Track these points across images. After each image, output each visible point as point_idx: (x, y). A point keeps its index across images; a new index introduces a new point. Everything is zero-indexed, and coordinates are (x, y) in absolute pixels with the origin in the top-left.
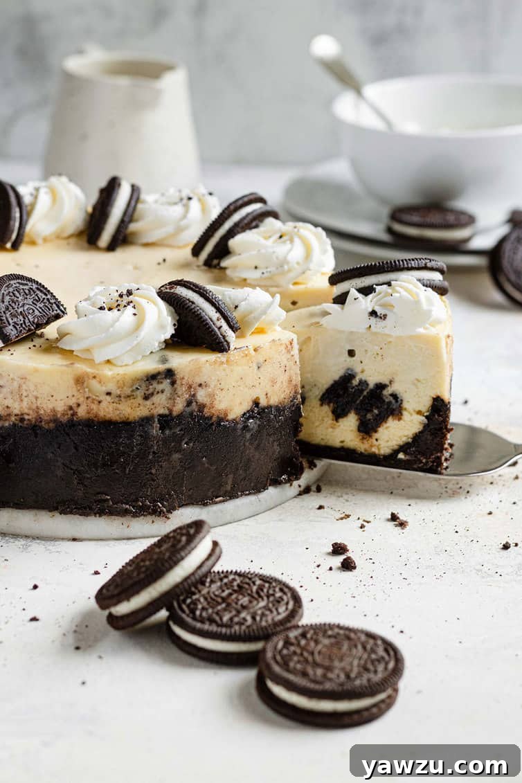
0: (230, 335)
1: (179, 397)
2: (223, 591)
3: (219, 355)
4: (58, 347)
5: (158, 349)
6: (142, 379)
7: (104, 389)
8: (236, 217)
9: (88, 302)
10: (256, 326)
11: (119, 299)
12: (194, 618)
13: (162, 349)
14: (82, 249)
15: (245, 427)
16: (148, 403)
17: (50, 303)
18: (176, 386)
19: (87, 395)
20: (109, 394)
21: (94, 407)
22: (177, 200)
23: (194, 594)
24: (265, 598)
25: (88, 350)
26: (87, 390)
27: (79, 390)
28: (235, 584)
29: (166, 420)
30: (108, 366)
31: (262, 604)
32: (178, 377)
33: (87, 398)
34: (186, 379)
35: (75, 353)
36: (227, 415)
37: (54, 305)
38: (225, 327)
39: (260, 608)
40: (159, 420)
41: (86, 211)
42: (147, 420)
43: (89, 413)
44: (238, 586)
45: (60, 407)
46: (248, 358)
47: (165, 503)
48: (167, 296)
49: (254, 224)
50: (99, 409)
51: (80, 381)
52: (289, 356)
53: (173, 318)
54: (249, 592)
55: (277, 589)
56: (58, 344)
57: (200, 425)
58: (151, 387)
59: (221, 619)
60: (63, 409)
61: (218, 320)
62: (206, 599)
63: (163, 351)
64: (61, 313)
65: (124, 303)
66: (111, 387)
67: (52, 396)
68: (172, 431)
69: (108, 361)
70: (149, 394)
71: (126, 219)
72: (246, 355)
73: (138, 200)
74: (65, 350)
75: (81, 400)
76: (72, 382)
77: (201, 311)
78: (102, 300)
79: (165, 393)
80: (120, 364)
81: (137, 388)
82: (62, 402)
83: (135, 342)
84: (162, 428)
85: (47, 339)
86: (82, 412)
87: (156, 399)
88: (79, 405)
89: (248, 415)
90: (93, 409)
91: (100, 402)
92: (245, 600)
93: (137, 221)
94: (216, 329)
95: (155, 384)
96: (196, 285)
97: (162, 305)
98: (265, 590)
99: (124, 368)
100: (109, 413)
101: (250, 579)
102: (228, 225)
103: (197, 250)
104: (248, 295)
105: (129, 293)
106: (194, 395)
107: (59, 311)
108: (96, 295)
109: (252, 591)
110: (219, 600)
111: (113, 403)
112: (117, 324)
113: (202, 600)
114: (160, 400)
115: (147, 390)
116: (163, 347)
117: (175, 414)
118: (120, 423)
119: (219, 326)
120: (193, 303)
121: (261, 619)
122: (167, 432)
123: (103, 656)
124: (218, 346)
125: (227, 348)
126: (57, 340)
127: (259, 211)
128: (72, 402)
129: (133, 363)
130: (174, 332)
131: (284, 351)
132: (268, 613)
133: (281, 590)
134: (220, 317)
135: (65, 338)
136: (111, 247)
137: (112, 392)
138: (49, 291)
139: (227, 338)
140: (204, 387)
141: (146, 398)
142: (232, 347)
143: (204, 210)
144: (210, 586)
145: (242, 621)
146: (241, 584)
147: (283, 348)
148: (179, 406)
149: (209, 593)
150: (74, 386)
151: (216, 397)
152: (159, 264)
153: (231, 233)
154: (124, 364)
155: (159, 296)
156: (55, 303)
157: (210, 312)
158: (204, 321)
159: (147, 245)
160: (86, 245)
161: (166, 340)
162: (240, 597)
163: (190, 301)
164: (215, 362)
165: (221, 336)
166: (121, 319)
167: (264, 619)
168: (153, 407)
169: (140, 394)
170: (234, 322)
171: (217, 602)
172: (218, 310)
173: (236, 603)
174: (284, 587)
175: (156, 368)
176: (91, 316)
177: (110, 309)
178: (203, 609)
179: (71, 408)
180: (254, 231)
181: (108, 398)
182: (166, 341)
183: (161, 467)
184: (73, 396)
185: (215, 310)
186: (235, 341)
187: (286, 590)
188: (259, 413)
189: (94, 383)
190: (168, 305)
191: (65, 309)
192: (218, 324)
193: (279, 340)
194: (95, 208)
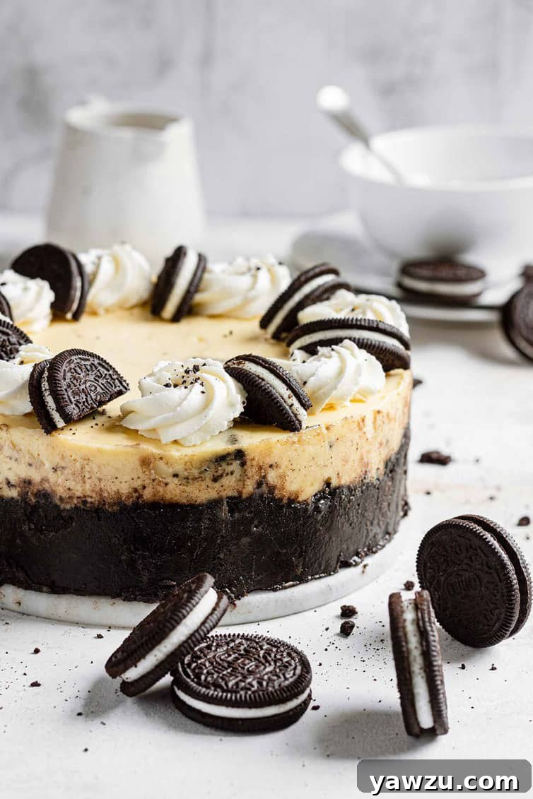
0: (302, 412)
1: (249, 479)
2: (230, 655)
3: (291, 434)
4: (121, 426)
5: (226, 428)
6: (211, 461)
7: (171, 471)
8: (307, 289)
9: (153, 378)
10: (327, 401)
11: (185, 374)
12: (199, 683)
13: (230, 428)
14: (146, 320)
15: (317, 509)
16: (217, 485)
17: (112, 379)
18: (245, 467)
19: (153, 477)
20: (176, 475)
21: (161, 489)
22: (244, 269)
23: (200, 658)
24: (272, 663)
25: (154, 430)
26: (153, 471)
27: (144, 472)
28: (242, 648)
29: (236, 503)
30: (175, 446)
31: (269, 669)
32: (249, 457)
33: (154, 480)
34: (257, 459)
35: (139, 433)
36: (298, 496)
37: (116, 381)
38: (297, 404)
39: (267, 674)
40: (228, 502)
41: (151, 282)
42: (215, 504)
43: (155, 495)
44: (245, 650)
45: (125, 489)
46: (320, 437)
47: (233, 589)
48: (235, 371)
49: (325, 296)
50: (165, 491)
51: (146, 462)
52: (361, 434)
53: (242, 395)
54: (256, 656)
55: (285, 654)
56: (122, 423)
57: (271, 507)
58: (220, 468)
59: (226, 684)
60: (127, 491)
61: (289, 397)
62: (212, 663)
63: (231, 430)
64: (124, 390)
65: (191, 379)
66: (179, 468)
67: (117, 478)
68: (242, 514)
69: (175, 442)
70: (218, 476)
71: (193, 289)
72: (318, 434)
73: (204, 270)
74: (129, 429)
75: (147, 482)
76: (137, 463)
77: (271, 388)
78: (168, 376)
79: (234, 475)
80: (188, 444)
81: (206, 470)
82: (127, 484)
83: (204, 422)
84: (231, 511)
85: (109, 417)
86: (148, 494)
87: (226, 481)
88: (144, 487)
89: (320, 495)
90: (159, 491)
91: (166, 484)
92: (251, 665)
93: (203, 291)
94: (287, 407)
95: (224, 465)
96: (265, 361)
97: (231, 381)
98: (273, 655)
99: (193, 449)
100: (176, 496)
101: (257, 643)
102: (297, 297)
103: (265, 323)
104: (317, 370)
105: (196, 369)
106: (265, 477)
107: (121, 387)
108: (161, 370)
109: (259, 656)
110: (226, 665)
111: (180, 485)
112: (185, 402)
113: (207, 664)
114: (230, 482)
115: (216, 472)
116: (232, 425)
117: (244, 496)
118: (188, 505)
119: (290, 404)
120: (263, 380)
121: (267, 685)
122: (236, 515)
123: (104, 722)
124: (288, 424)
125: (299, 427)
126: (121, 418)
127: (331, 284)
128: (137, 484)
129: (201, 443)
130: (243, 410)
131: (357, 429)
132: (275, 678)
133: (289, 655)
134: (292, 394)
135: (128, 417)
136: (176, 318)
137: (180, 473)
138: (111, 366)
139: (299, 417)
140: (275, 468)
141: (215, 480)
142: (304, 426)
143: (274, 281)
144: (216, 650)
145: (248, 686)
146: (248, 648)
147: (355, 425)
148: (250, 487)
149: (214, 657)
150: (139, 468)
151: (287, 478)
152: (225, 336)
153: (301, 305)
154: (192, 444)
155: (227, 371)
156: (117, 379)
157: (281, 389)
158: (275, 399)
159: (213, 317)
160: (150, 316)
161: (235, 418)
162: (247, 661)
163: (259, 378)
164: (287, 442)
165: (292, 415)
166: (189, 397)
167: (270, 684)
168: (222, 489)
169: (209, 475)
170: (306, 399)
171: (223, 667)
172: (290, 387)
173: (243, 668)
174: (292, 651)
175: (225, 449)
176: (157, 394)
177: (176, 386)
178: (208, 673)
179: (136, 490)
180: (326, 303)
181: (176, 480)
182: (235, 420)
183: (230, 551)
184: (139, 478)
185: (286, 387)
186: (306, 420)
187: (294, 655)
188: (330, 494)
189: (161, 464)
190: (236, 382)
191: (128, 384)
192: (290, 402)
193: (352, 417)
194: (160, 277)
